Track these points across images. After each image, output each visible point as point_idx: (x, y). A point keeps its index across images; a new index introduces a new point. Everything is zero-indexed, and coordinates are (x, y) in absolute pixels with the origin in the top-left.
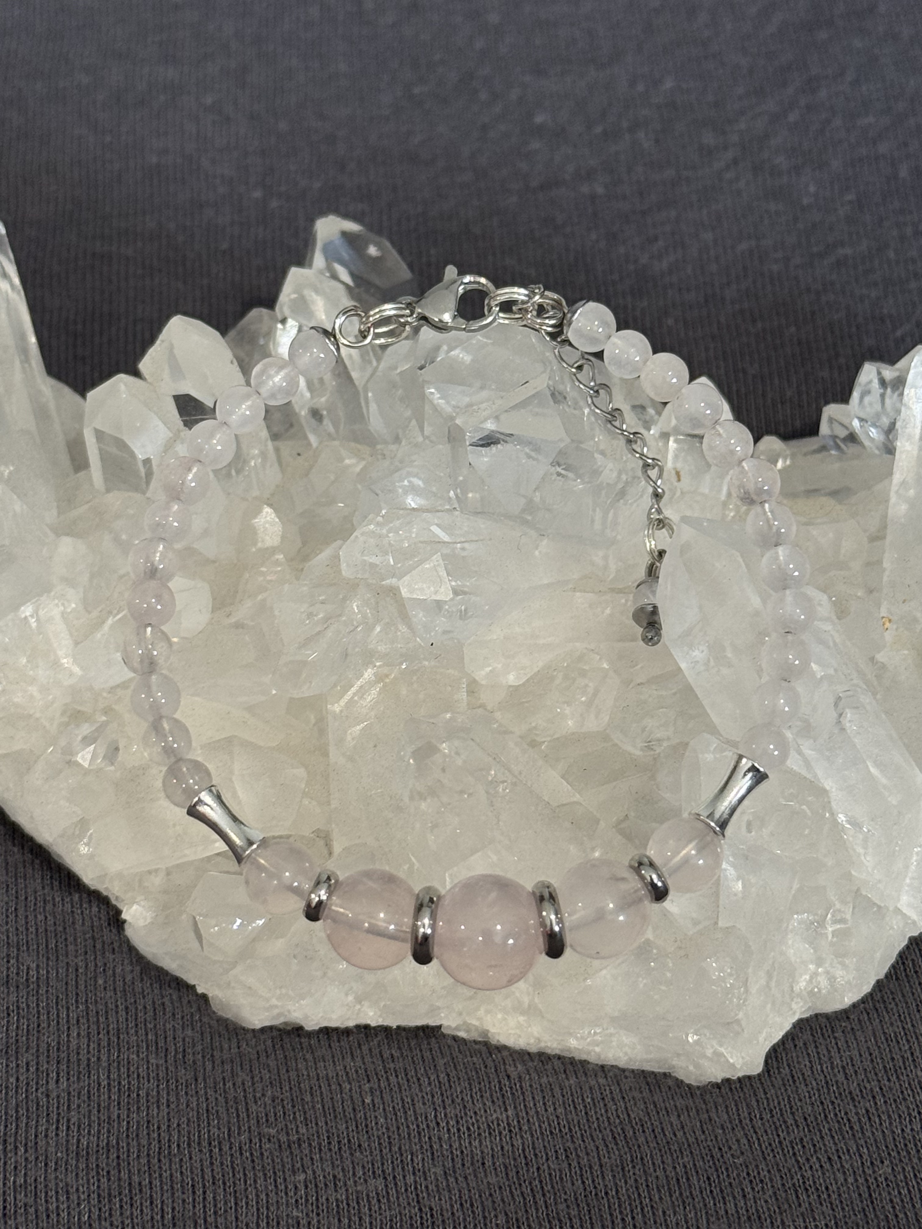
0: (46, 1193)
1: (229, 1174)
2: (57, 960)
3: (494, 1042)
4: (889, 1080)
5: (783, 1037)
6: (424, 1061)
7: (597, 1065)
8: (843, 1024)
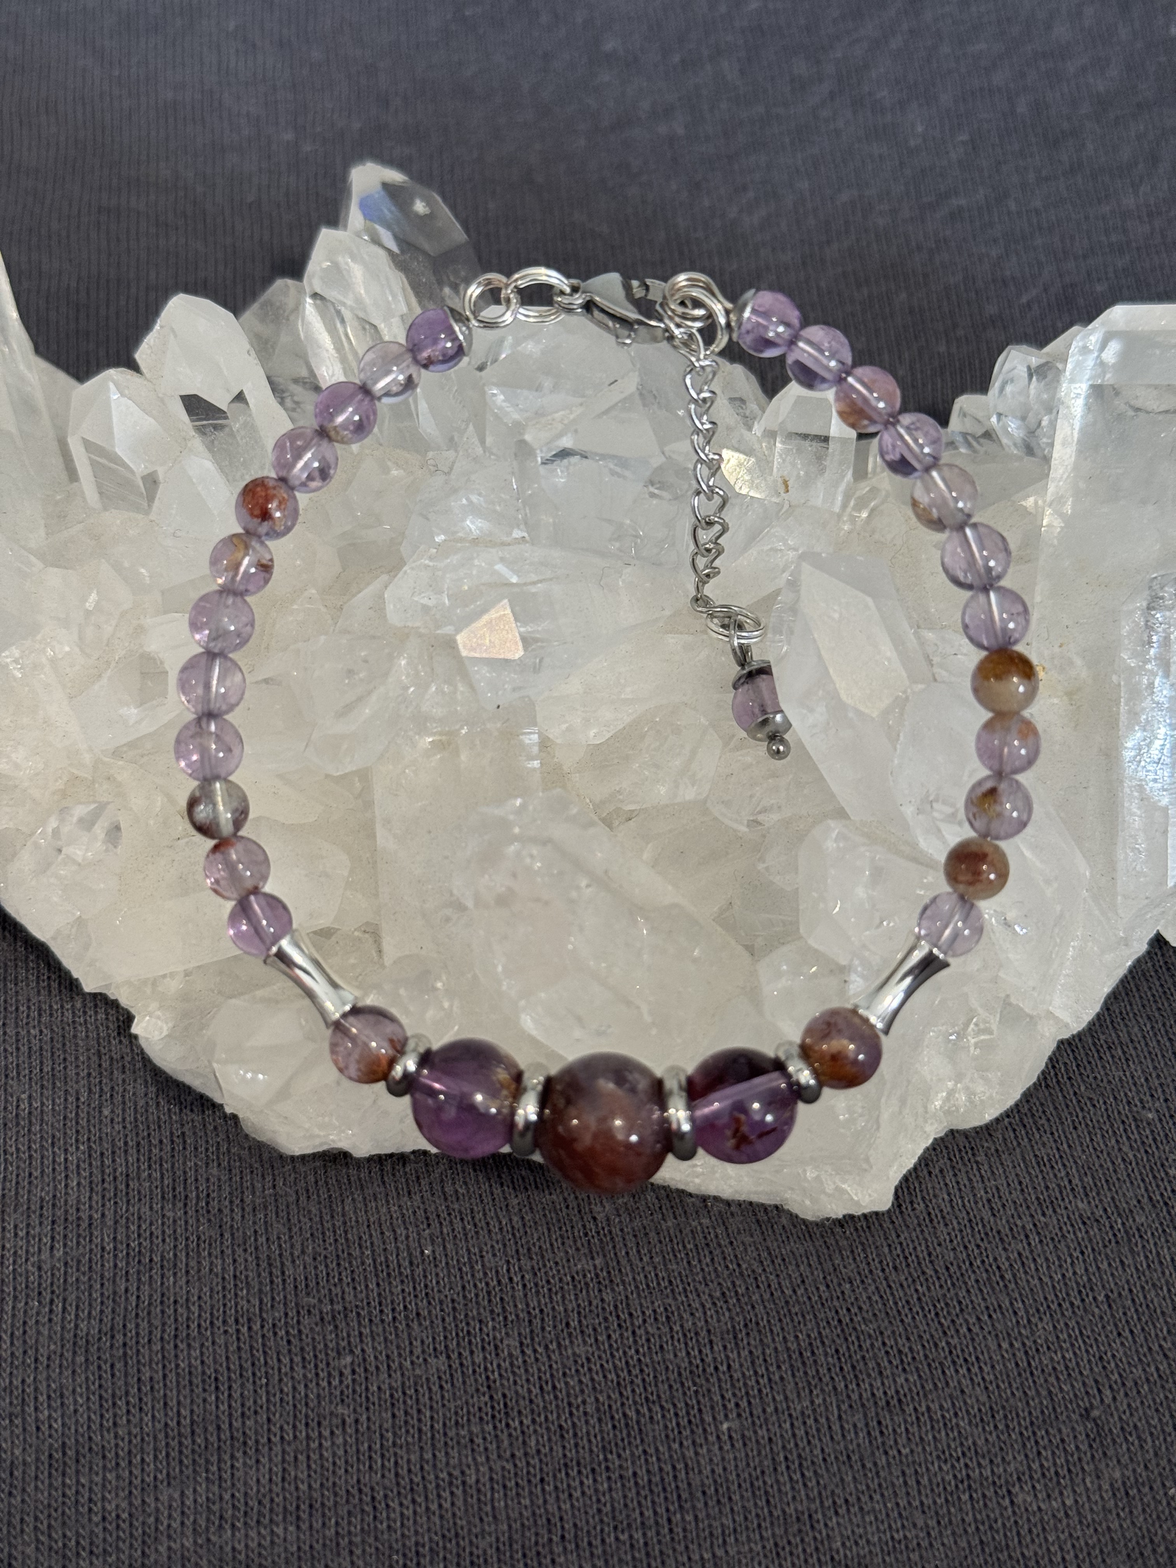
0: (36, 1398)
1: (259, 1360)
2: (54, 1088)
4: (1044, 1215)
5: (916, 1164)
8: (986, 1145)
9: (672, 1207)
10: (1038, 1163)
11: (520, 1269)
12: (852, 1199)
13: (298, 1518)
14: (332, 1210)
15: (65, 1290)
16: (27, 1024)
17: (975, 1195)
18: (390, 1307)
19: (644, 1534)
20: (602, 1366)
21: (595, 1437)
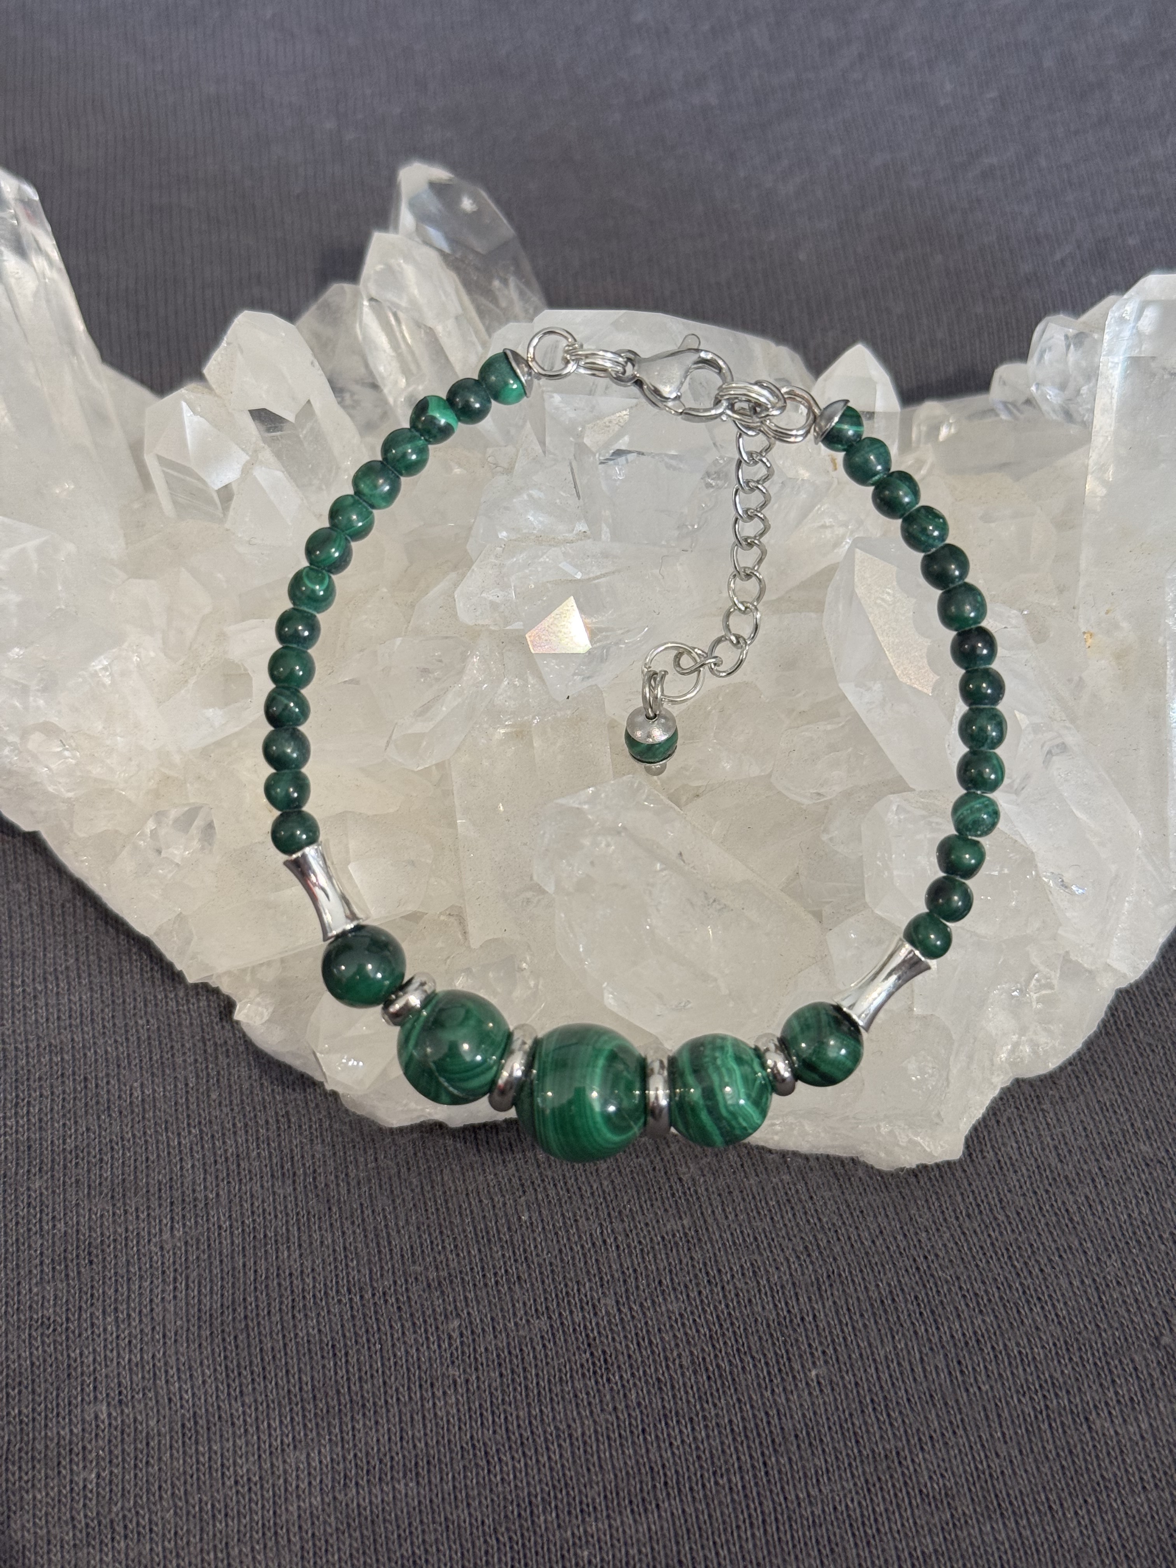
1: (372, 1327)
2: (163, 1075)
5: (984, 1115)
7: (780, 1152)
8: (1051, 1092)
9: (753, 1164)
10: (1102, 1109)
11: (612, 1231)
12: (925, 1151)
13: (417, 1474)
14: (432, 1181)
15: (187, 1268)
16: (135, 1015)
17: (1042, 1142)
18: (492, 1271)
19: (742, 1478)
20: (694, 1321)
21: (692, 1388)
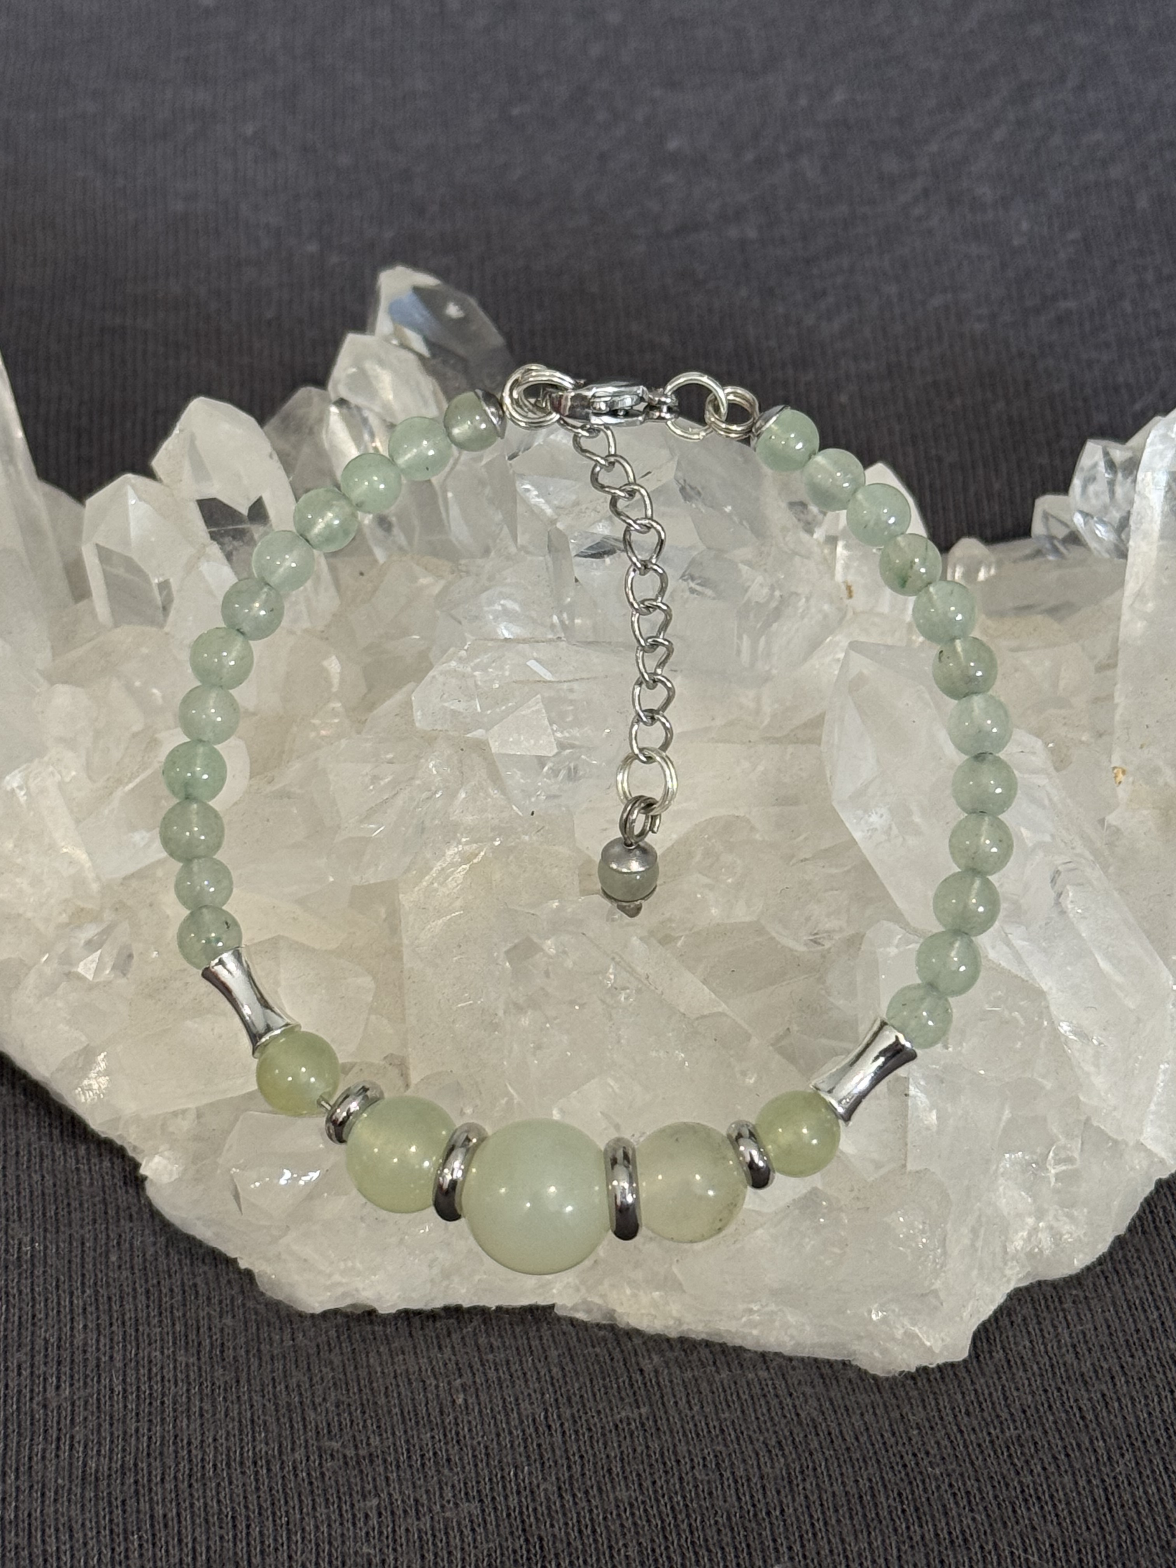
0: (43, 1532)
1: (279, 1500)
2: (57, 1232)
3: (622, 1325)
4: (1132, 1356)
5: (995, 1312)
6: (532, 1352)
7: (756, 1352)
8: (1075, 1293)
9: (727, 1360)
10: (1129, 1307)
11: (559, 1417)
14: (356, 1363)
15: (72, 1428)
16: (28, 1168)
17: (1059, 1342)
18: (418, 1453)
